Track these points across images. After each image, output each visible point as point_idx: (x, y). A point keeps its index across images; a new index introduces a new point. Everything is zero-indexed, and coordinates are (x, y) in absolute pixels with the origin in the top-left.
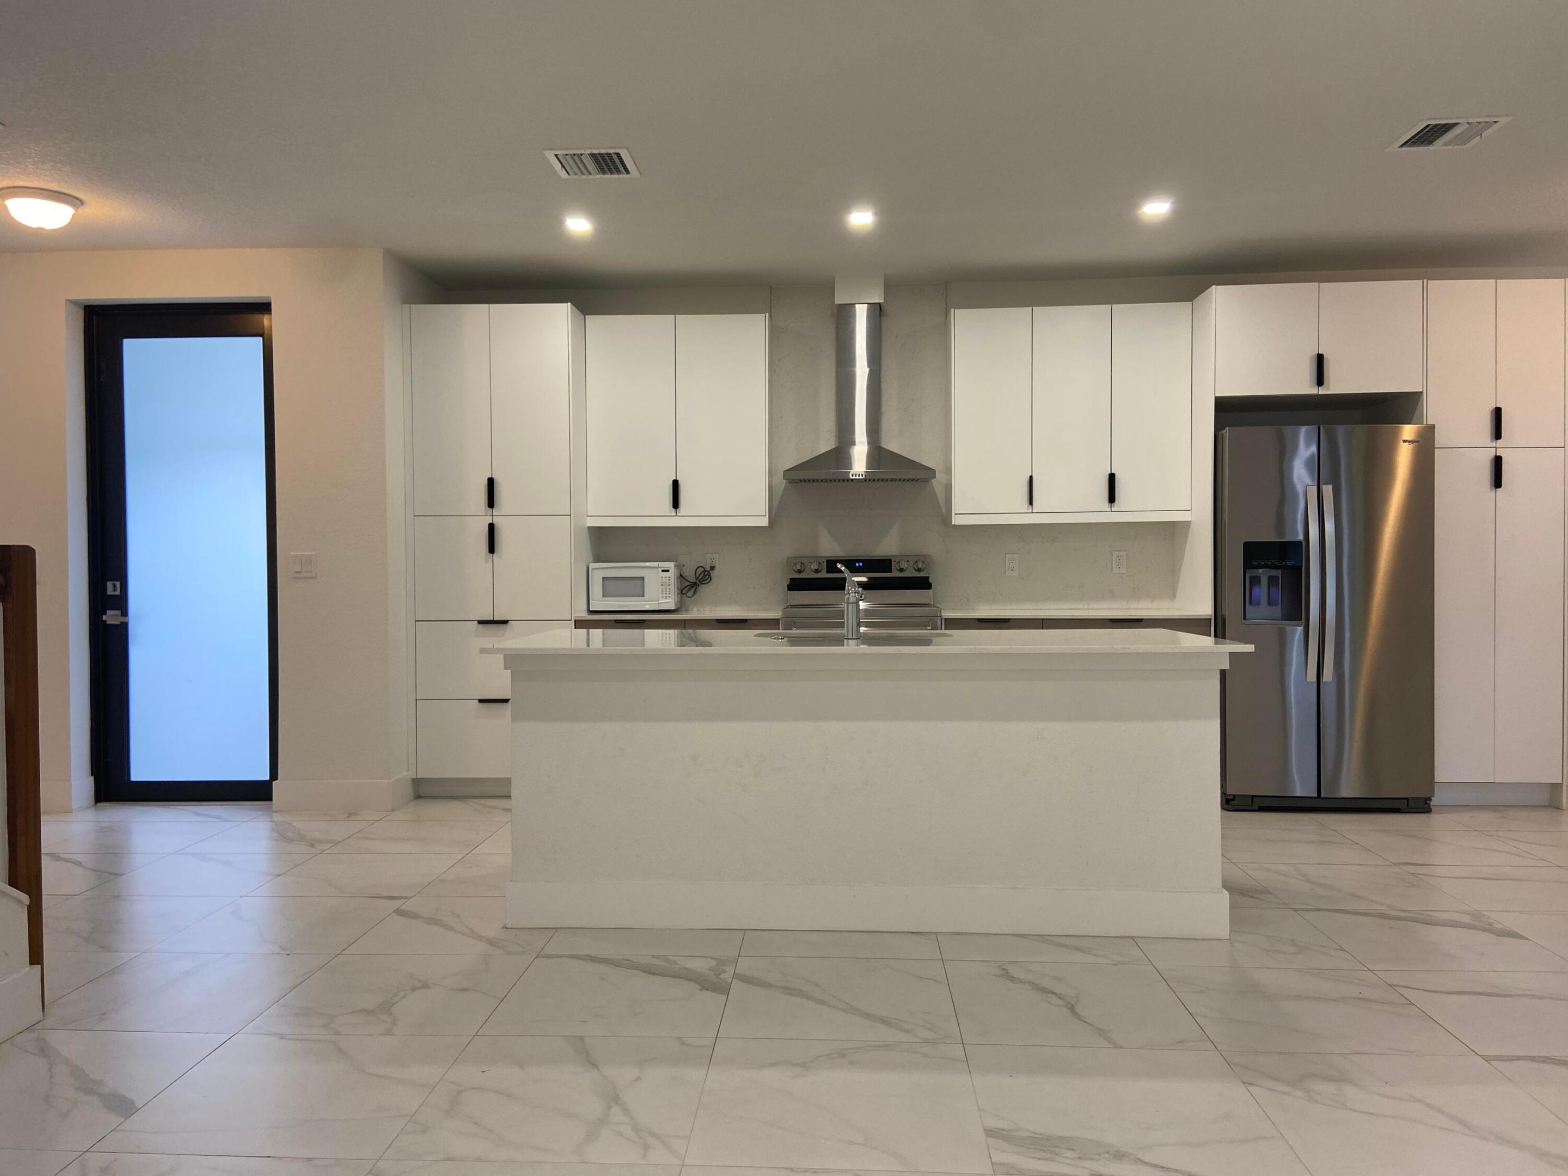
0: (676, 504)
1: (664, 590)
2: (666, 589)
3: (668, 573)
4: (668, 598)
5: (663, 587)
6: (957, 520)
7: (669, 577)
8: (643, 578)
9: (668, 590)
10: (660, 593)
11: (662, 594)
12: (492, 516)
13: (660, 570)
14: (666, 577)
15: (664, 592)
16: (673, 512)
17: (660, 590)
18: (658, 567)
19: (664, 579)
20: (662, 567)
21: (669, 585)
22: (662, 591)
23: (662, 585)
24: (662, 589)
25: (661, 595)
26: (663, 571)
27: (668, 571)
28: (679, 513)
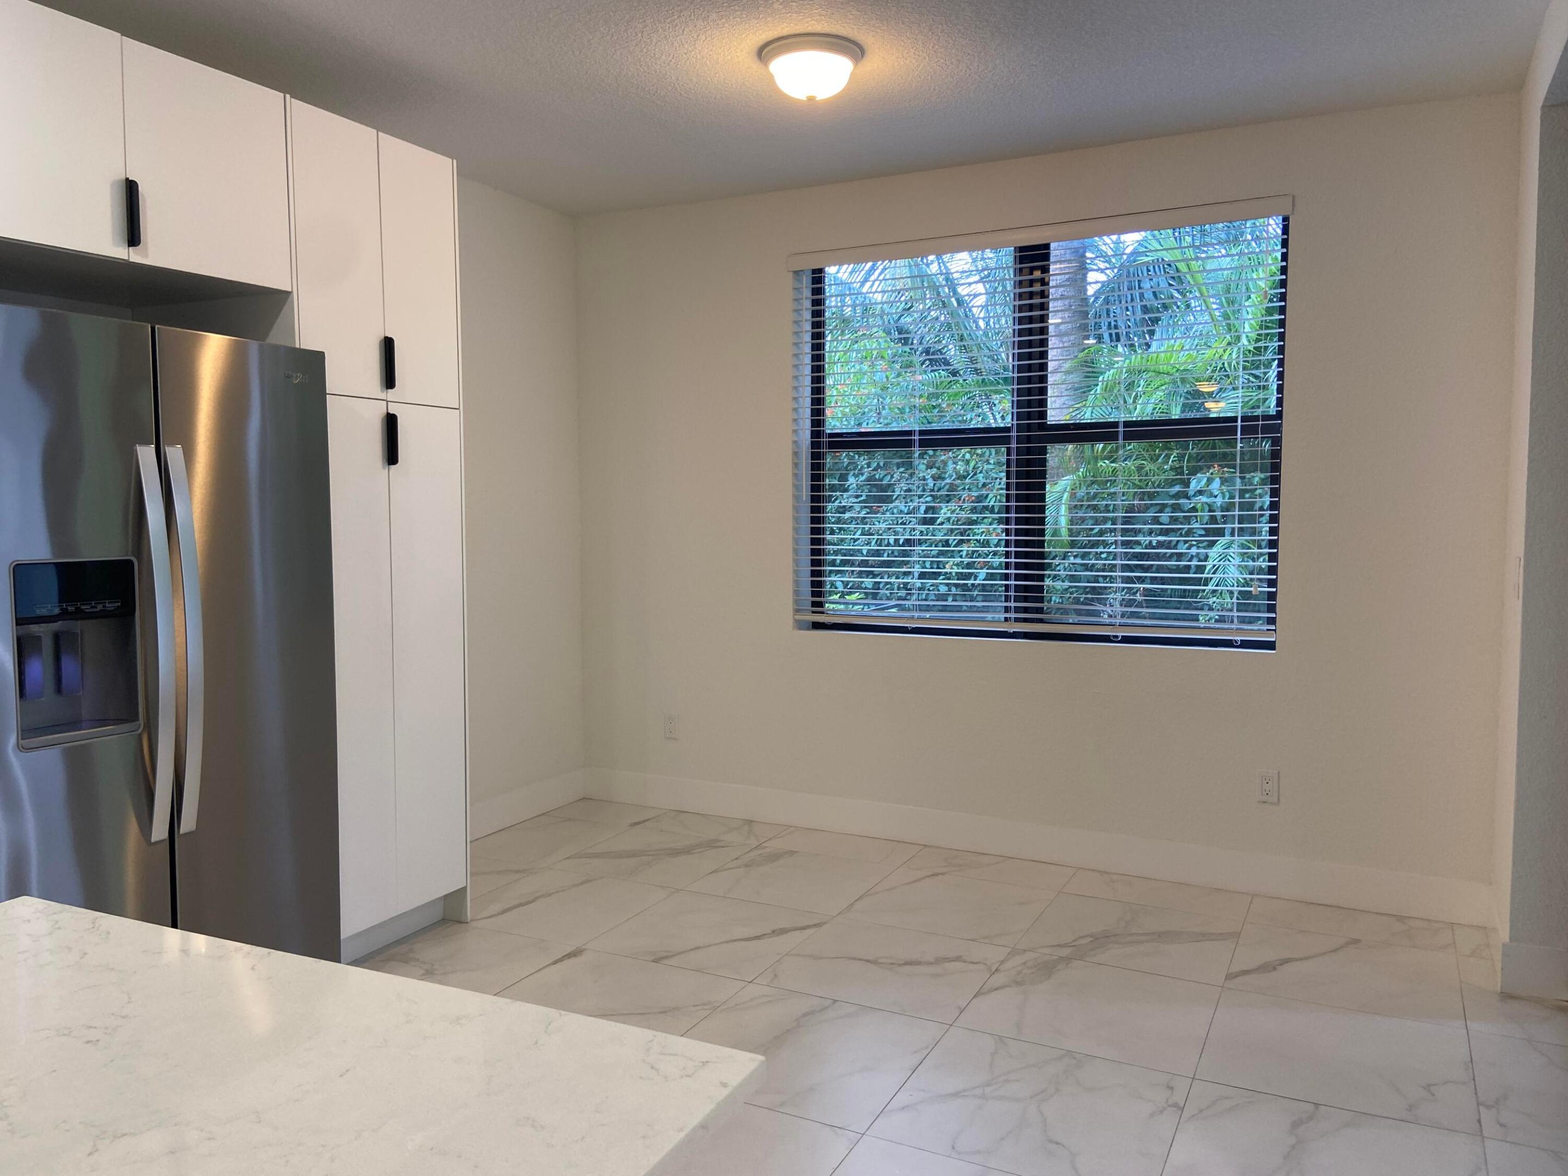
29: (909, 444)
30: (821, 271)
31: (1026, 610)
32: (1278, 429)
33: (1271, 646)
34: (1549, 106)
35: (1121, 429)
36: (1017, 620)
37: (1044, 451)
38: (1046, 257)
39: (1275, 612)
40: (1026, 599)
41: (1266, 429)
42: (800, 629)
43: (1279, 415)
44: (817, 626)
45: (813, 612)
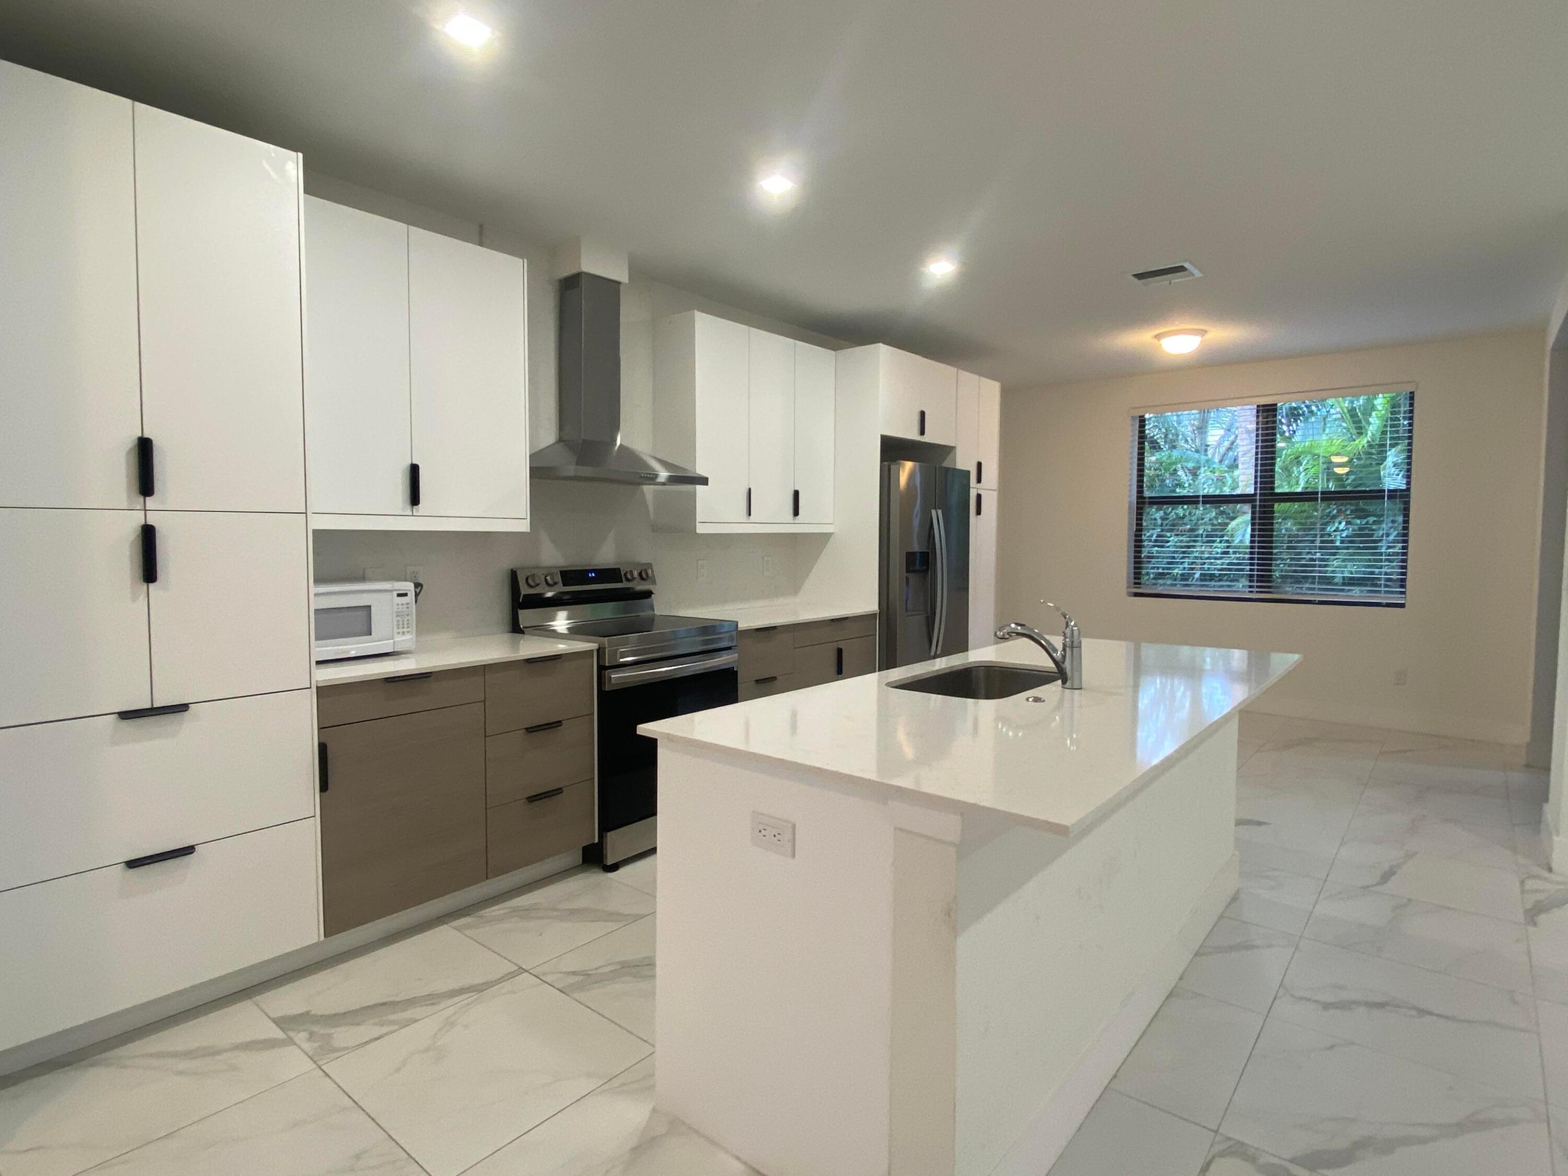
0: (415, 499)
1: (401, 623)
2: (403, 621)
3: (405, 597)
4: (406, 633)
5: (399, 618)
6: (701, 529)
7: (408, 604)
8: (369, 607)
9: (405, 623)
10: (395, 628)
11: (398, 628)
12: (145, 510)
13: (395, 593)
14: (403, 604)
15: (401, 626)
16: (409, 510)
17: (395, 623)
18: (391, 591)
19: (400, 607)
20: (399, 590)
21: (408, 615)
22: (398, 625)
23: (398, 616)
24: (398, 621)
25: (396, 630)
26: (399, 595)
27: (406, 595)
28: (418, 511)
29: (1197, 503)
30: (1143, 416)
31: (1261, 587)
32: (1408, 496)
33: (1402, 606)
34: (1554, 349)
35: (1319, 495)
36: (1257, 592)
37: (1273, 506)
38: (1275, 410)
39: (1405, 575)
40: (1261, 582)
41: (1401, 497)
42: (1130, 596)
43: (1408, 489)
44: (1136, 595)
45: (1135, 588)
